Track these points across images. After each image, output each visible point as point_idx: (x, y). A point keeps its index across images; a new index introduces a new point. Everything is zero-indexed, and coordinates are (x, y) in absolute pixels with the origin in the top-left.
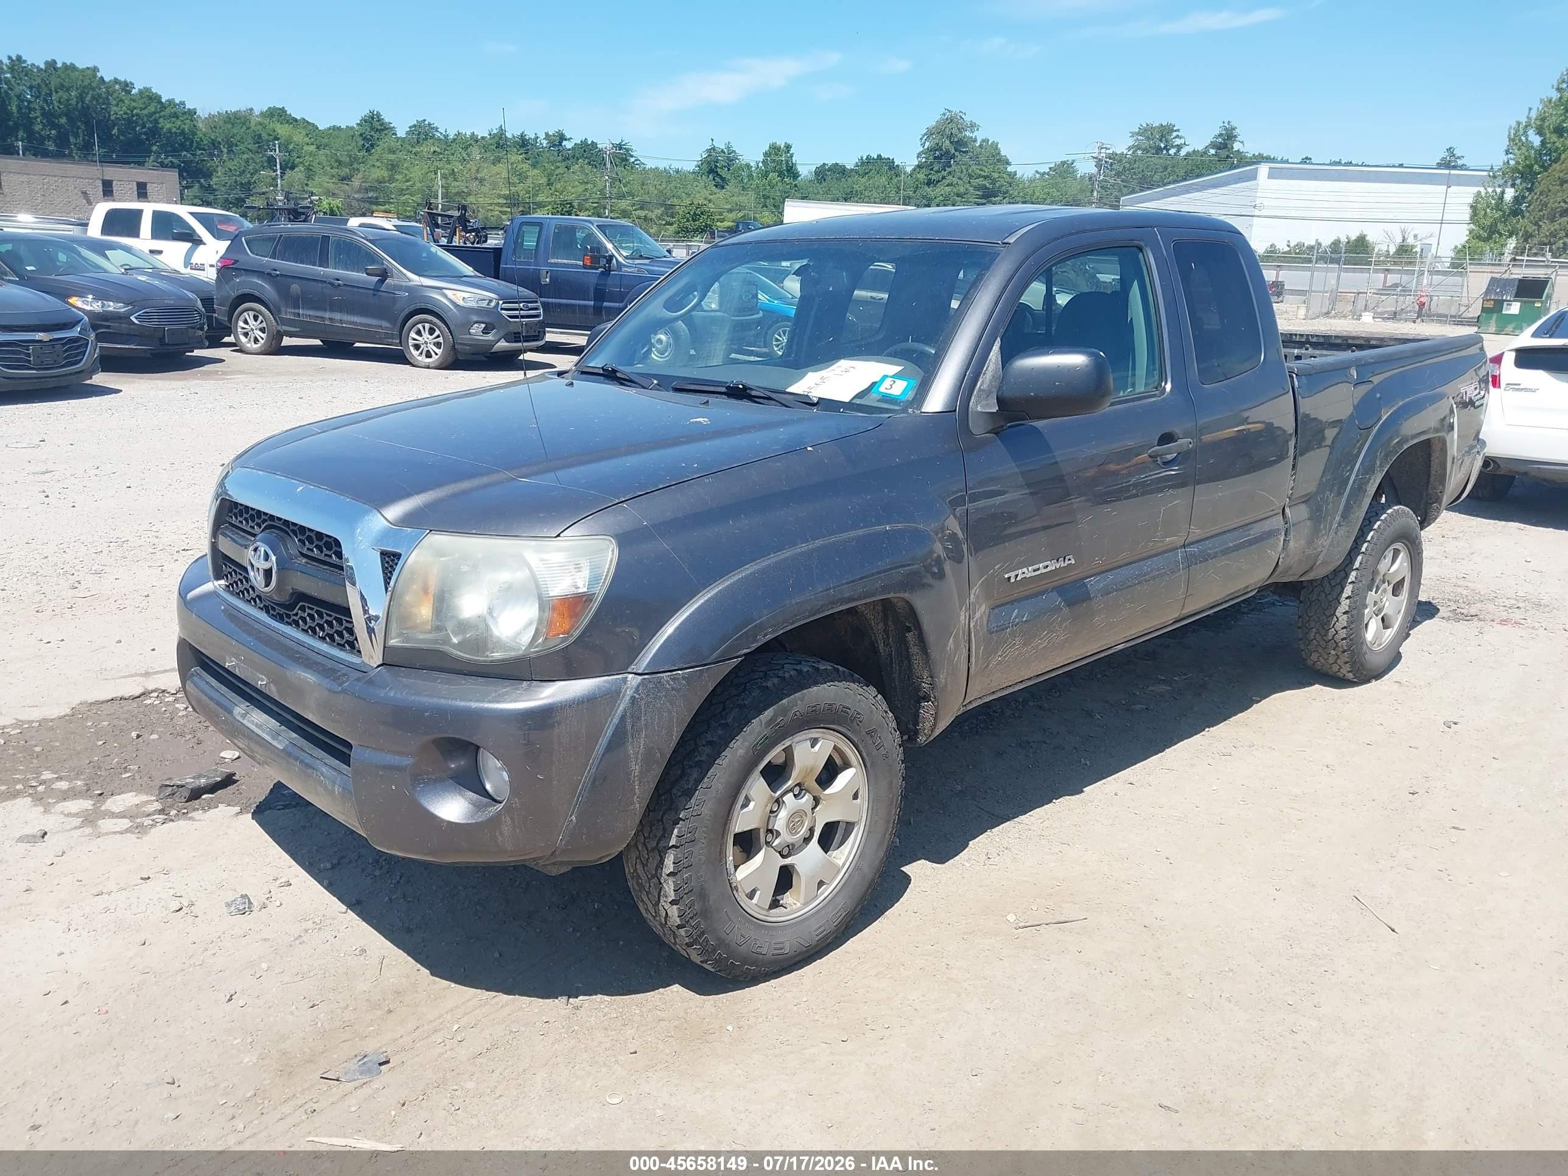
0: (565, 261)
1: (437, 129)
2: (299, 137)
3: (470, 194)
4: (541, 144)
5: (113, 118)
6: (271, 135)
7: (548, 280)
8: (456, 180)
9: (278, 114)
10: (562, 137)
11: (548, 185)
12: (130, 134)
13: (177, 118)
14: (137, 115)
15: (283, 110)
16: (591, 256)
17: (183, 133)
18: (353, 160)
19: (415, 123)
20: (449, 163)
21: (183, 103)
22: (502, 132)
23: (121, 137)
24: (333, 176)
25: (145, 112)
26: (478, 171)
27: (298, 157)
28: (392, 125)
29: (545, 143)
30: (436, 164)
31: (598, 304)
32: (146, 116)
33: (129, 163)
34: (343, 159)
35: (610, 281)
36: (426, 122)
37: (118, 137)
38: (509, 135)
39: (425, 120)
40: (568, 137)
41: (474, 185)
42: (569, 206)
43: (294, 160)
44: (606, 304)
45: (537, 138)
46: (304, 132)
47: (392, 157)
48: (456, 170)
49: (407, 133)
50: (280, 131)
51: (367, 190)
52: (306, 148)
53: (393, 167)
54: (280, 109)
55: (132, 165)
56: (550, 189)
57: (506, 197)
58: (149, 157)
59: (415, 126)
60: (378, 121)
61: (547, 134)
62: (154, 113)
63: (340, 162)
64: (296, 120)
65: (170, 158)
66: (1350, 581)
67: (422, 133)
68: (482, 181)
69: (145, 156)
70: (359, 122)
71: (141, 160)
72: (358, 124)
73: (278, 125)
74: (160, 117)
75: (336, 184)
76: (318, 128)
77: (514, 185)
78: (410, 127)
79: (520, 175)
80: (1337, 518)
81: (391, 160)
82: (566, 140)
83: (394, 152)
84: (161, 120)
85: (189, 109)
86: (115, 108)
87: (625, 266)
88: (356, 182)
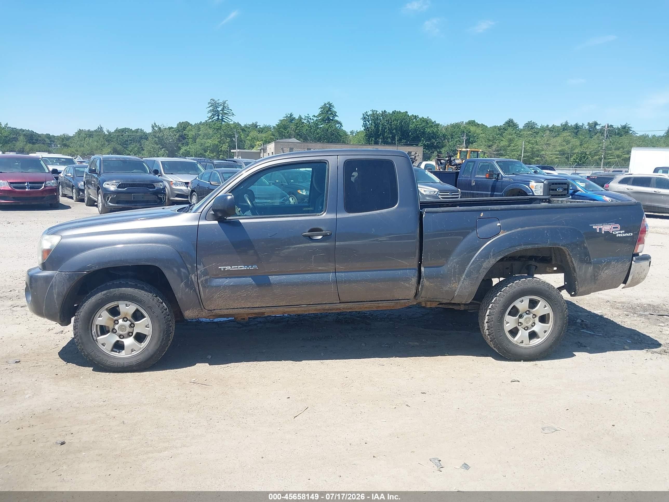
0: (482, 176)
1: (536, 124)
2: (479, 131)
3: (543, 151)
4: (585, 127)
5: (410, 129)
6: (468, 131)
7: (474, 184)
8: (537, 145)
9: (472, 123)
10: (596, 124)
11: (581, 145)
12: (415, 134)
13: (432, 127)
14: (418, 127)
15: (474, 121)
16: (489, 174)
17: (433, 132)
18: (494, 138)
19: (527, 122)
20: (535, 138)
21: (435, 122)
22: (567, 123)
23: (412, 136)
24: (486, 145)
25: (421, 126)
26: (547, 141)
27: (477, 139)
28: (517, 124)
29: (587, 127)
30: (529, 138)
31: (492, 193)
32: (421, 127)
33: (412, 145)
34: (490, 139)
35: (498, 183)
36: (532, 122)
37: (411, 135)
38: (570, 125)
39: (532, 121)
40: (599, 124)
41: (545, 147)
42: (584, 154)
43: (475, 140)
44: (495, 193)
45: (583, 125)
46: (481, 129)
47: (510, 137)
48: (538, 141)
49: (524, 127)
50: (471, 129)
51: (498, 151)
52: (481, 135)
53: (511, 141)
54: (473, 121)
55: (414, 146)
56: (581, 147)
57: (560, 151)
58: (420, 142)
59: (527, 124)
60: (512, 123)
61: (589, 123)
62: (424, 126)
63: (489, 140)
64: (479, 124)
65: (427, 142)
66: (489, 308)
67: (530, 126)
68: (549, 144)
69: (419, 142)
70: (504, 123)
71: (417, 143)
72: (504, 125)
73: (471, 127)
74: (426, 127)
75: (486, 148)
76: (487, 127)
77: (564, 146)
78: (525, 124)
79: (567, 141)
80: (463, 276)
81: (510, 138)
82: (598, 125)
83: (512, 135)
84: (426, 129)
85: (437, 124)
86: (411, 125)
87: (505, 178)
88: (494, 148)
